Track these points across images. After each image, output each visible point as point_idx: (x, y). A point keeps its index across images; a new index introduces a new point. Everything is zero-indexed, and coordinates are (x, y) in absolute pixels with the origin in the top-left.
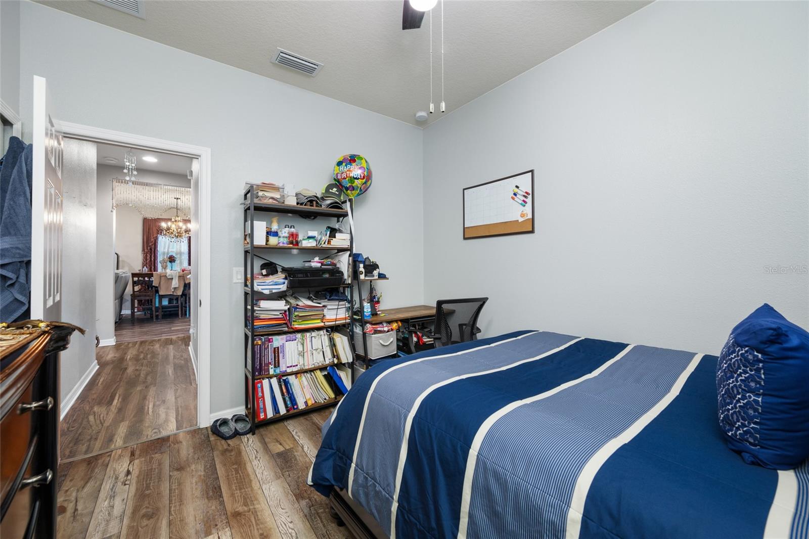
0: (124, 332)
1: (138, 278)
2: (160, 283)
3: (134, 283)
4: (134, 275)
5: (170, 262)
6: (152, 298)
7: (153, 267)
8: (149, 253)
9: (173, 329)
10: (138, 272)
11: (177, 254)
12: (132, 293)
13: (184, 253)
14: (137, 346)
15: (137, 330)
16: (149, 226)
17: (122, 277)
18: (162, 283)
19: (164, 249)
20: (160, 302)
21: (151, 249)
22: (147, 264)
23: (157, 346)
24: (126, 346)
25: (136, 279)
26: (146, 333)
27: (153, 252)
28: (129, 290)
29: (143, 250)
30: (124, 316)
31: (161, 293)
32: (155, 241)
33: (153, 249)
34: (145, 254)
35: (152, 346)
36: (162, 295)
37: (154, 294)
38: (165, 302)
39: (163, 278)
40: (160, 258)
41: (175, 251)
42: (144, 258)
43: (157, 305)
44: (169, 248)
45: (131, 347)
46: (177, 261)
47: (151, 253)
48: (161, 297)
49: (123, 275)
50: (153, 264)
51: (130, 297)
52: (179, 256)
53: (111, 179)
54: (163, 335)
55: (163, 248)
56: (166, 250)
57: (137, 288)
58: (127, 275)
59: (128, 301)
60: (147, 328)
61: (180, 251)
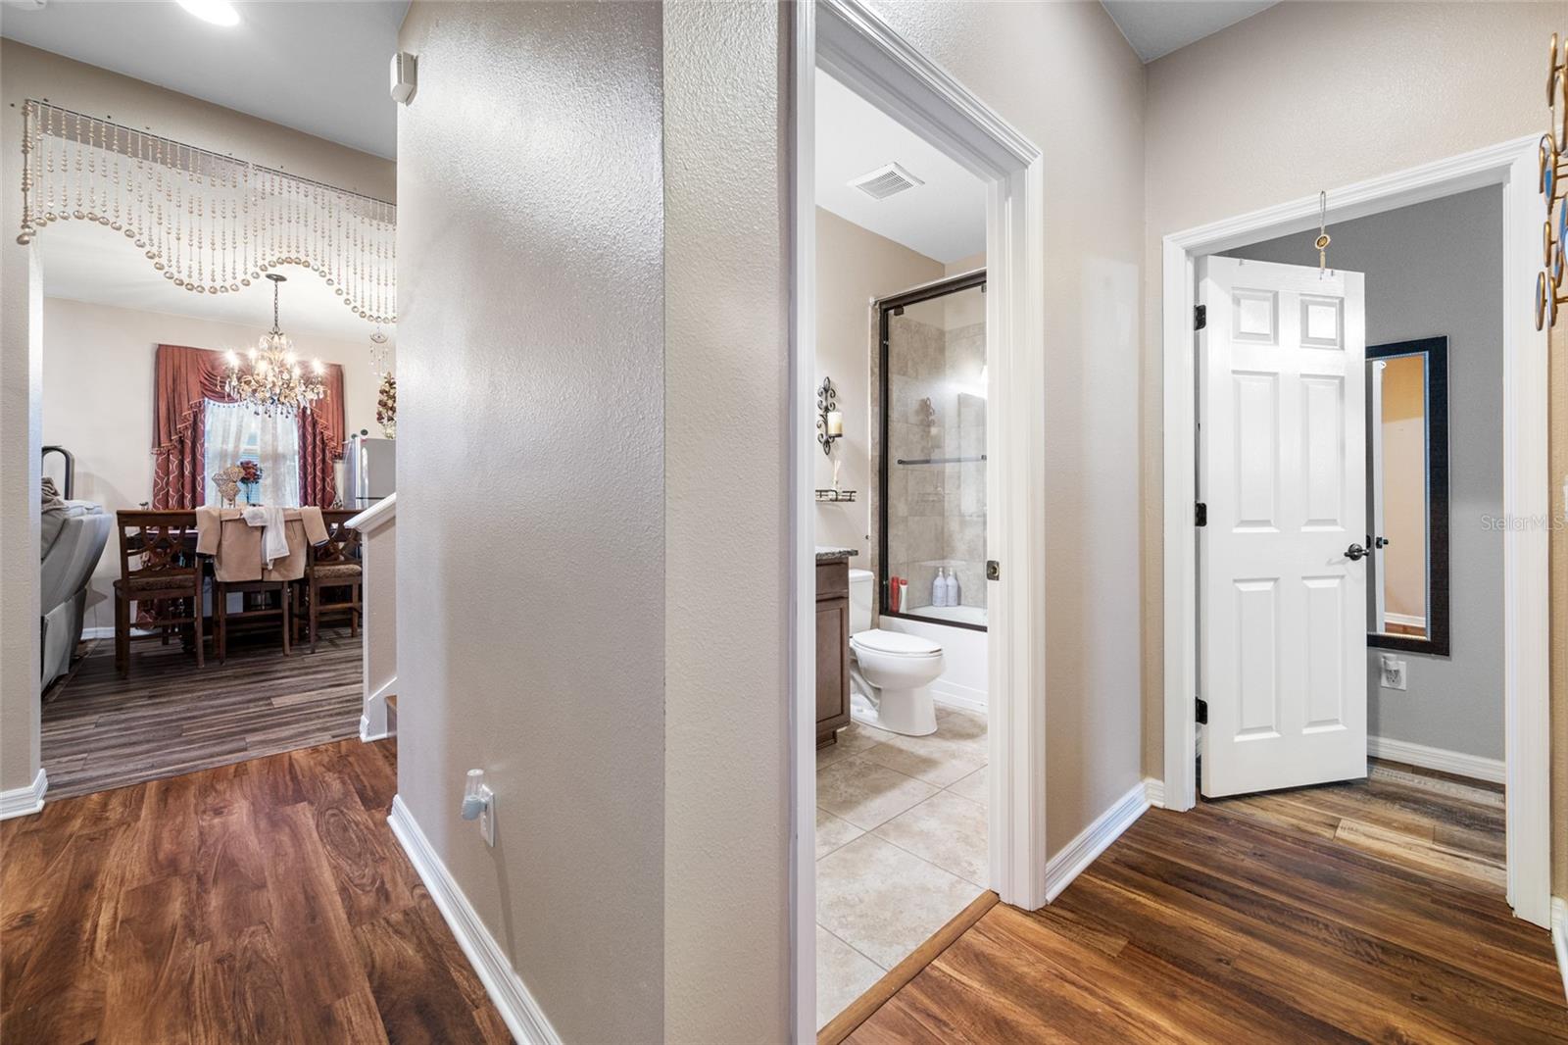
0: (87, 725)
1: (143, 528)
2: (220, 545)
3: (128, 545)
4: (125, 518)
5: (244, 480)
6: (191, 592)
7: (188, 496)
8: (176, 452)
9: (277, 702)
10: (140, 508)
11: (264, 458)
12: (119, 576)
13: (284, 457)
14: (144, 813)
15: (143, 711)
16: (176, 371)
17: (81, 522)
18: (225, 544)
19: (225, 441)
20: (218, 603)
21: (182, 441)
22: (167, 484)
23: (240, 814)
24: (97, 820)
25: (132, 531)
26: (174, 732)
27: (188, 450)
28: (109, 563)
29: (157, 442)
30: (91, 646)
31: (223, 575)
32: (195, 417)
33: (189, 443)
34: (160, 454)
35: (218, 812)
36: (227, 584)
37: (200, 577)
38: (235, 604)
39: (229, 528)
40: (210, 471)
41: (259, 452)
42: (158, 465)
43: (208, 612)
44: (238, 439)
45: (121, 823)
46: (266, 481)
47: (182, 452)
48: (222, 589)
49: (85, 518)
50: (188, 486)
51: (113, 588)
52: (269, 464)
53: (20, 105)
54: (251, 738)
55: (220, 439)
56: (230, 447)
57: (135, 563)
58: (102, 516)
59: (106, 597)
60: (183, 702)
61: (275, 450)
